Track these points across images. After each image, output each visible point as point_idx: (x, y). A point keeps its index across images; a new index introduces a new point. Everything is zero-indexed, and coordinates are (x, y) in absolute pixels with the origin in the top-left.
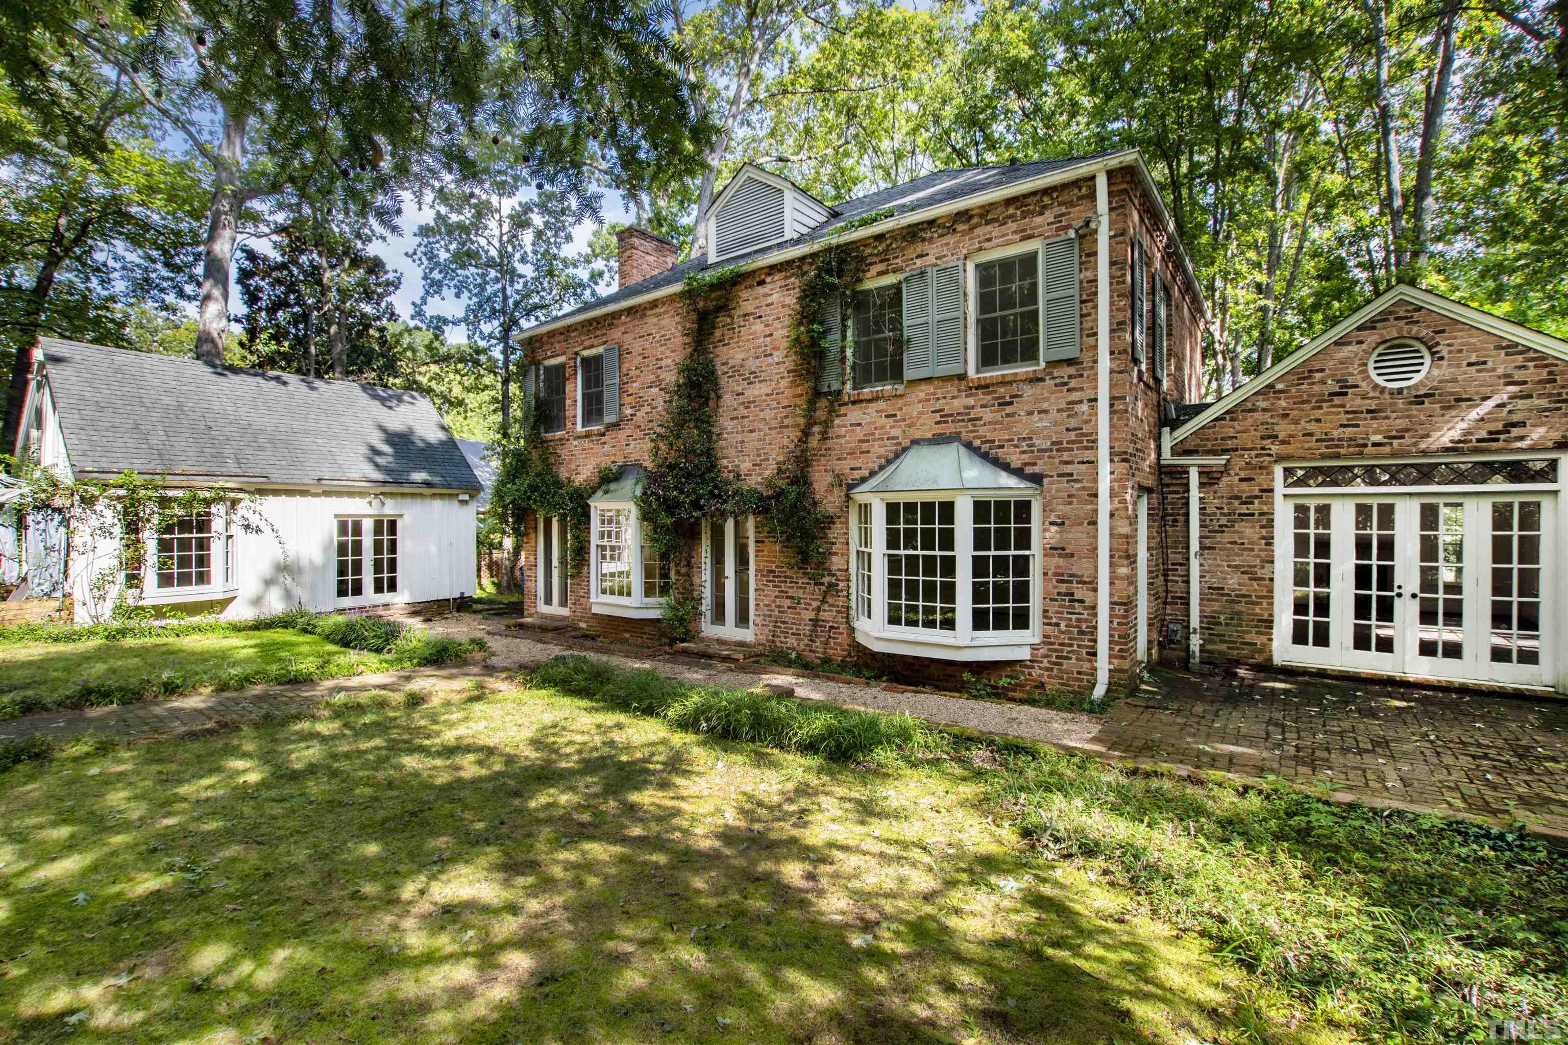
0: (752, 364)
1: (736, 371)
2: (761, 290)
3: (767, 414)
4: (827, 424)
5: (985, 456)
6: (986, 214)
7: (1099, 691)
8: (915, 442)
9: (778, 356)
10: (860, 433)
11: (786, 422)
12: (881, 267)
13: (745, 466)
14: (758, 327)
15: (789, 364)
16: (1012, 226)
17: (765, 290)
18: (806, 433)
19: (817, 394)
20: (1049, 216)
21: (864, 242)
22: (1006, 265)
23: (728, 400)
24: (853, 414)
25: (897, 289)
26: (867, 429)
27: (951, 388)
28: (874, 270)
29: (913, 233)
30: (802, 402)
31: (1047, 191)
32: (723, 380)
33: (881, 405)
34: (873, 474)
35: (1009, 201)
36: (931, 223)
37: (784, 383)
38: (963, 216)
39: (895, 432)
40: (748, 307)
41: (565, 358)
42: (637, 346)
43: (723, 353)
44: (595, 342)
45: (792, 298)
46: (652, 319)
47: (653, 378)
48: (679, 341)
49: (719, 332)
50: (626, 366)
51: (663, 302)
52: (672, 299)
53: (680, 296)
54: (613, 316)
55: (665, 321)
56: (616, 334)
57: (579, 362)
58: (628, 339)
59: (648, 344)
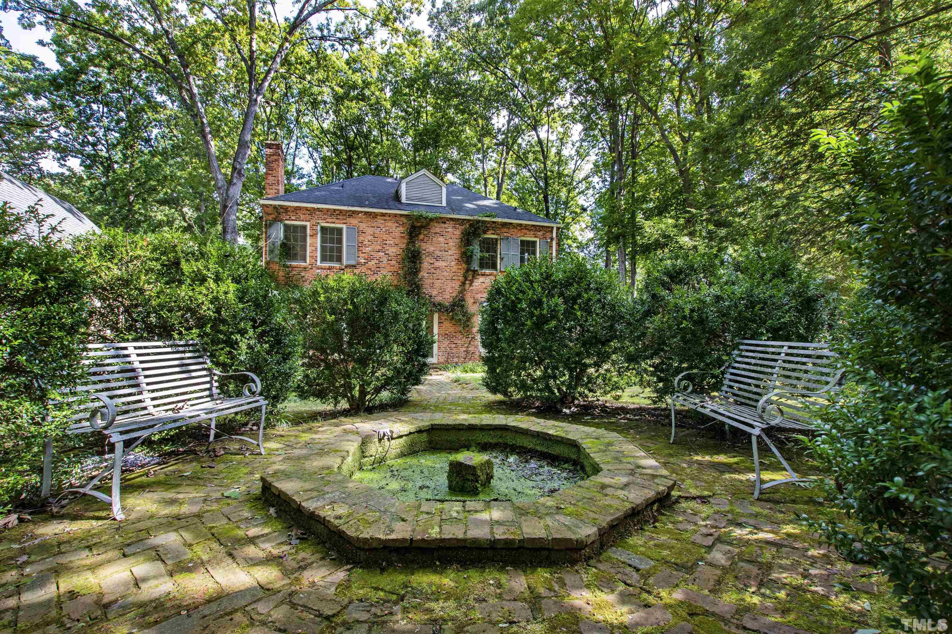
0: (438, 253)
1: (430, 254)
2: (443, 225)
3: (445, 273)
4: (472, 281)
6: (526, 227)
9: (450, 252)
10: (484, 285)
11: (454, 278)
12: (492, 232)
13: (434, 293)
14: (441, 239)
15: (456, 256)
16: (532, 232)
17: (446, 226)
18: (464, 284)
19: (468, 270)
20: (541, 233)
21: (489, 222)
22: (528, 242)
23: (425, 265)
24: (481, 278)
25: (497, 240)
26: (486, 284)
28: (490, 232)
29: (504, 225)
30: (462, 272)
31: (542, 227)
32: (424, 257)
33: (492, 277)
35: (533, 226)
36: (511, 224)
37: (453, 263)
38: (521, 225)
40: (438, 230)
41: (308, 224)
42: (369, 231)
43: (424, 246)
44: (337, 221)
45: (458, 233)
46: (380, 220)
47: (380, 248)
48: (398, 235)
49: (421, 237)
50: (361, 238)
51: (390, 215)
52: (395, 215)
53: (401, 215)
54: (354, 212)
55: (389, 224)
56: (354, 221)
57: (319, 228)
58: (363, 226)
59: (377, 231)
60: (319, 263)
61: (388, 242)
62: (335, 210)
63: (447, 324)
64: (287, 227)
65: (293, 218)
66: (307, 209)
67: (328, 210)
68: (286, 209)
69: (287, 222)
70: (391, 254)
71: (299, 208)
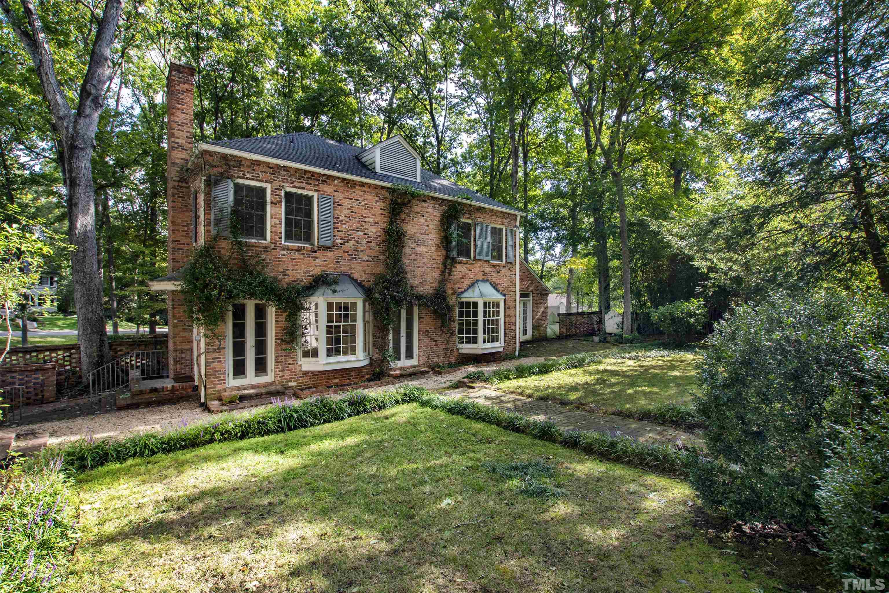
0: (419, 236)
1: (412, 237)
2: (424, 204)
3: (426, 260)
4: (450, 270)
5: (494, 287)
6: (496, 213)
7: (517, 353)
8: (477, 281)
9: (431, 236)
10: (461, 275)
11: (434, 266)
12: (468, 216)
13: (415, 283)
14: (422, 220)
15: (436, 241)
16: (500, 219)
17: (427, 205)
18: (443, 272)
19: (447, 257)
20: (508, 221)
21: (466, 205)
22: (497, 229)
23: (407, 250)
24: (459, 267)
25: (471, 225)
26: (463, 274)
27: (486, 265)
28: (466, 216)
29: (479, 209)
30: (442, 259)
31: (509, 214)
32: (405, 239)
33: (467, 266)
34: (465, 291)
35: (502, 212)
36: (484, 208)
37: (433, 249)
38: (492, 211)
39: (472, 276)
40: (419, 209)
41: (268, 187)
42: (347, 204)
43: (405, 227)
44: (307, 186)
45: (437, 214)
46: (358, 192)
47: (359, 226)
48: (378, 211)
49: (403, 215)
50: (337, 212)
51: (370, 186)
52: (376, 187)
53: (383, 188)
54: (329, 177)
55: (369, 197)
56: (328, 189)
57: (283, 194)
58: (339, 196)
59: (355, 205)
60: (283, 243)
61: (367, 219)
62: (306, 172)
63: (428, 319)
64: (238, 188)
65: (248, 175)
66: (268, 165)
67: (297, 170)
68: (239, 162)
69: (240, 181)
70: (371, 234)
71: (258, 163)
